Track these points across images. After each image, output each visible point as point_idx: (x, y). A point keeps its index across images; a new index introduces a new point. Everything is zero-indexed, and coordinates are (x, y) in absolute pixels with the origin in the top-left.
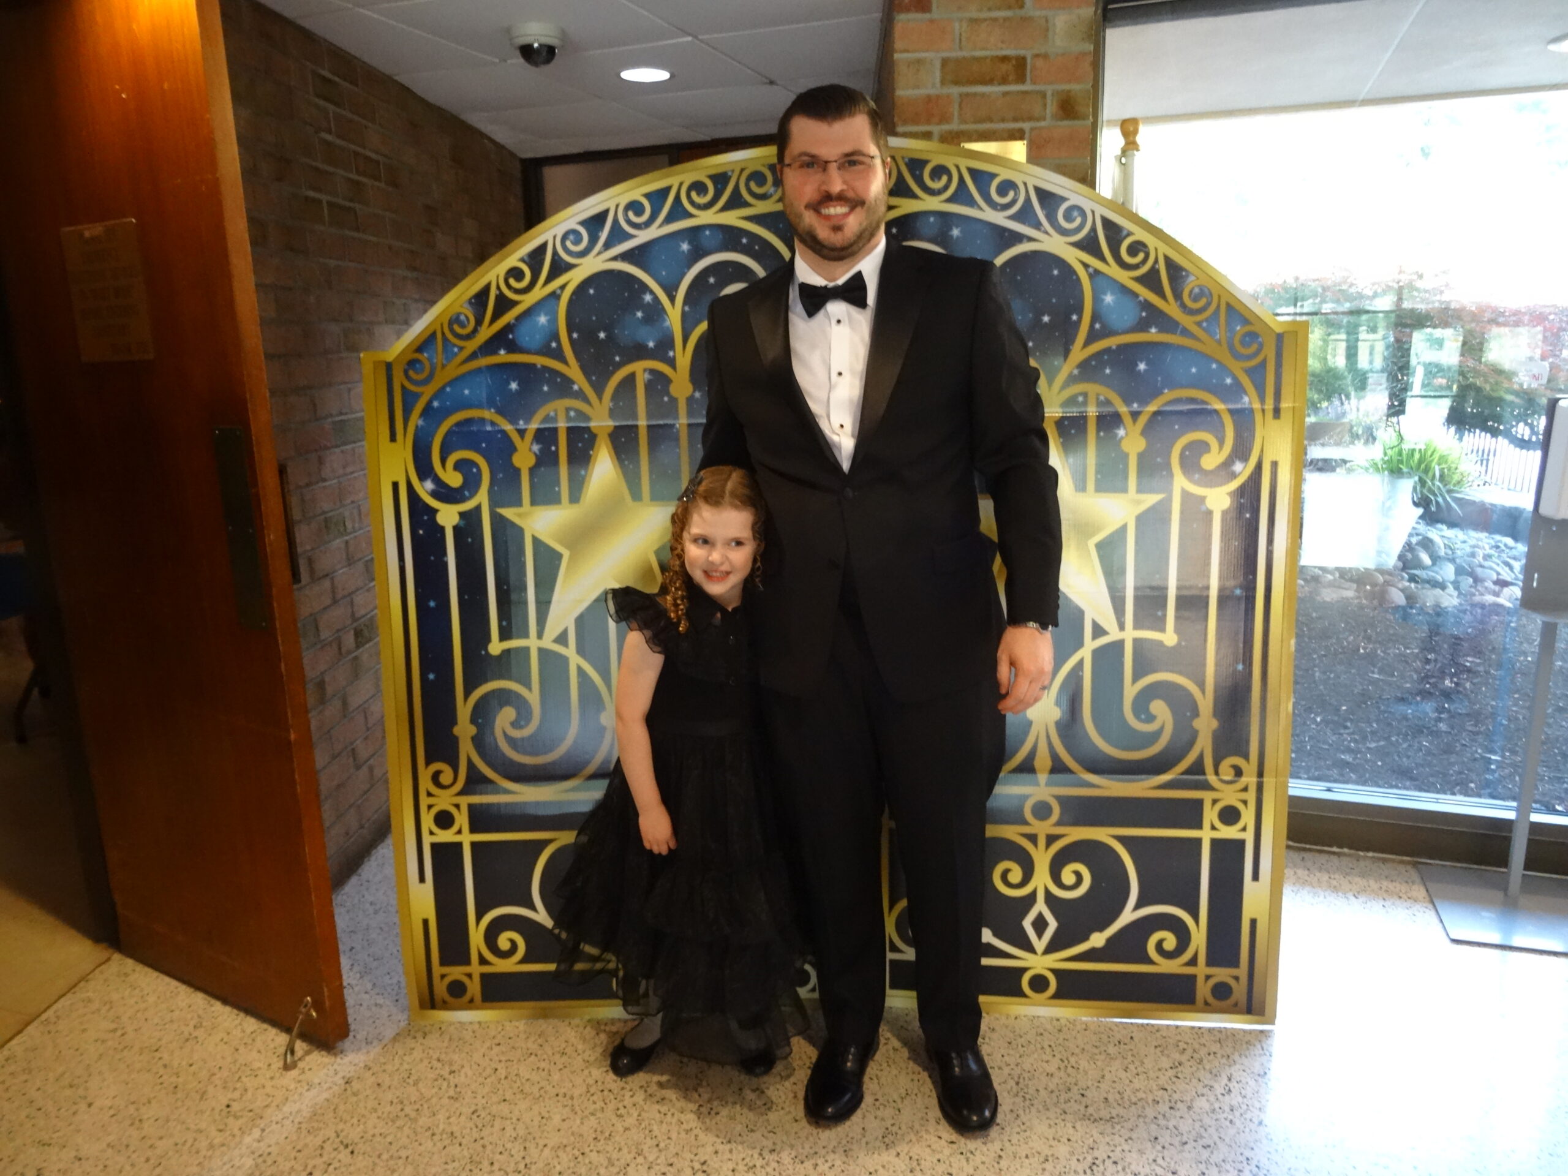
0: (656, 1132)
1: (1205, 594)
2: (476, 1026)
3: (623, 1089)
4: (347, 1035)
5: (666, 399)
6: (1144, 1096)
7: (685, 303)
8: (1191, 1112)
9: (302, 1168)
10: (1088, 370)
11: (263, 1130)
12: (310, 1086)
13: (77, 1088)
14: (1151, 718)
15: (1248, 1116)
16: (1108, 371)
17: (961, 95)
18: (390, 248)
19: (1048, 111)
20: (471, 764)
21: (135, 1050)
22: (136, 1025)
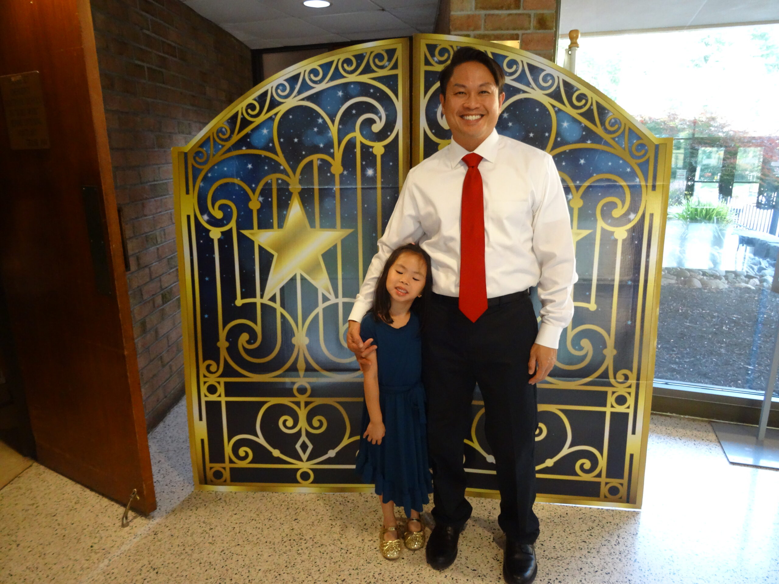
0: (318, 563)
1: (611, 283)
3: (301, 539)
4: (156, 509)
5: (329, 174)
6: (574, 545)
7: (340, 124)
8: (599, 555)
9: (130, 581)
11: (110, 560)
12: (136, 536)
13: (12, 536)
14: (581, 349)
15: (629, 557)
16: (564, 164)
17: (485, 15)
18: (181, 93)
19: (532, 24)
20: (226, 362)
21: (43, 515)
22: (44, 502)
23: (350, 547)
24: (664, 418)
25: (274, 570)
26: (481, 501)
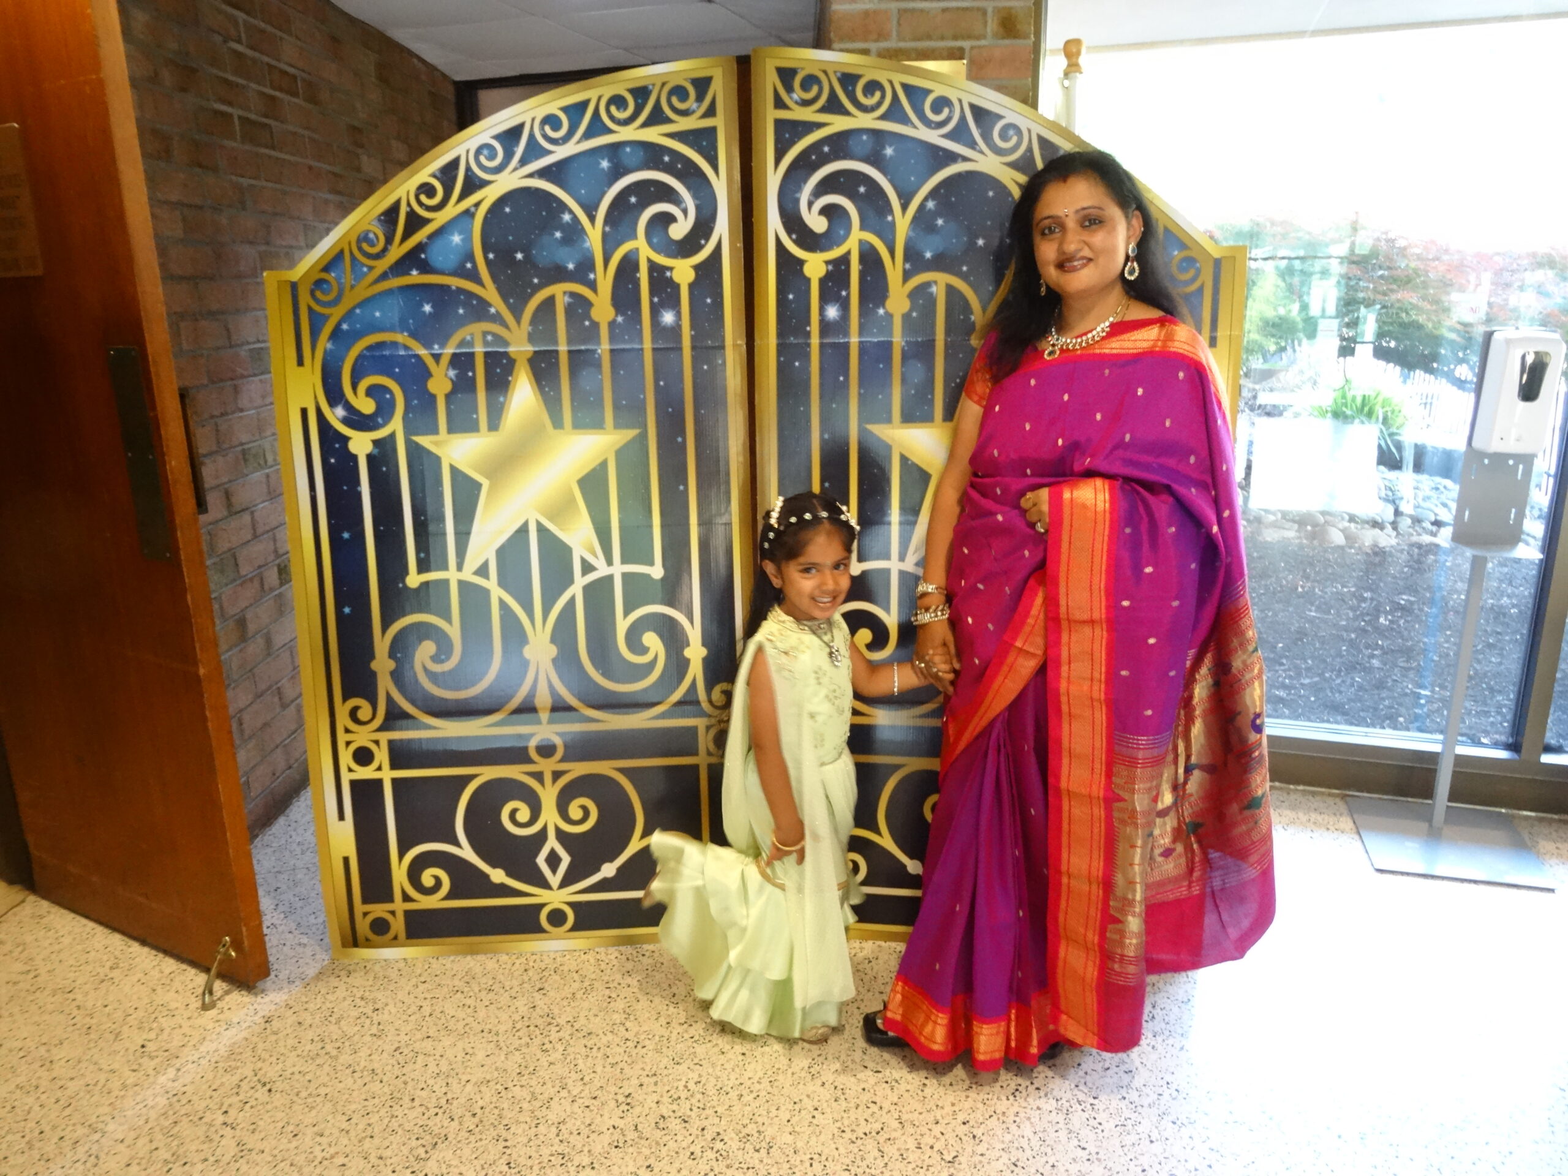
0: (581, 1066)
2: (402, 965)
3: (550, 1024)
4: (267, 974)
5: (587, 323)
7: (606, 222)
11: (179, 1070)
12: (229, 1025)
15: (1171, 1041)
17: (899, 11)
18: (310, 168)
19: (989, 30)
20: (389, 699)
21: (46, 993)
22: (49, 967)
23: (642, 1037)
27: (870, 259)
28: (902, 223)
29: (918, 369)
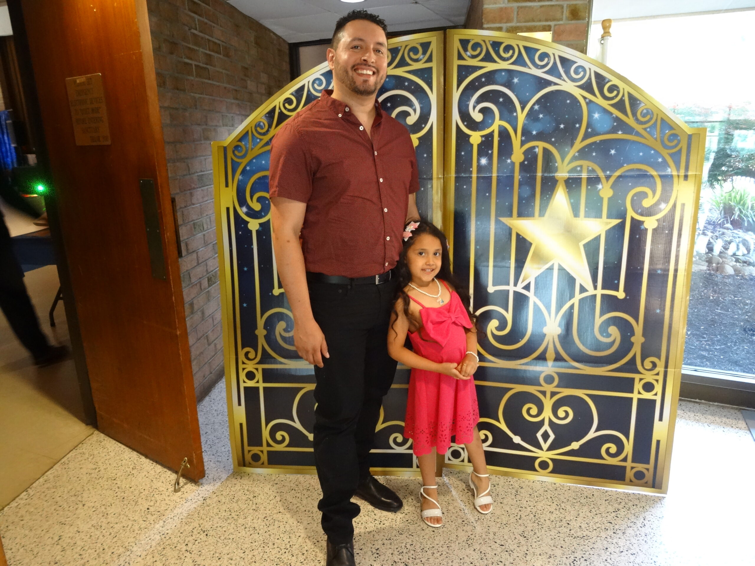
2: (266, 476)
4: (204, 476)
6: (600, 526)
8: (625, 536)
9: (182, 542)
10: (583, 153)
11: (164, 522)
12: (187, 501)
13: (78, 497)
14: (609, 335)
15: (655, 539)
16: (594, 154)
17: (518, 7)
18: (225, 88)
19: (564, 16)
20: (264, 349)
21: (104, 479)
22: (105, 467)
23: (383, 519)
24: (693, 404)
25: (312, 537)
26: (509, 480)
27: (504, 135)
28: (521, 116)
29: (527, 190)
